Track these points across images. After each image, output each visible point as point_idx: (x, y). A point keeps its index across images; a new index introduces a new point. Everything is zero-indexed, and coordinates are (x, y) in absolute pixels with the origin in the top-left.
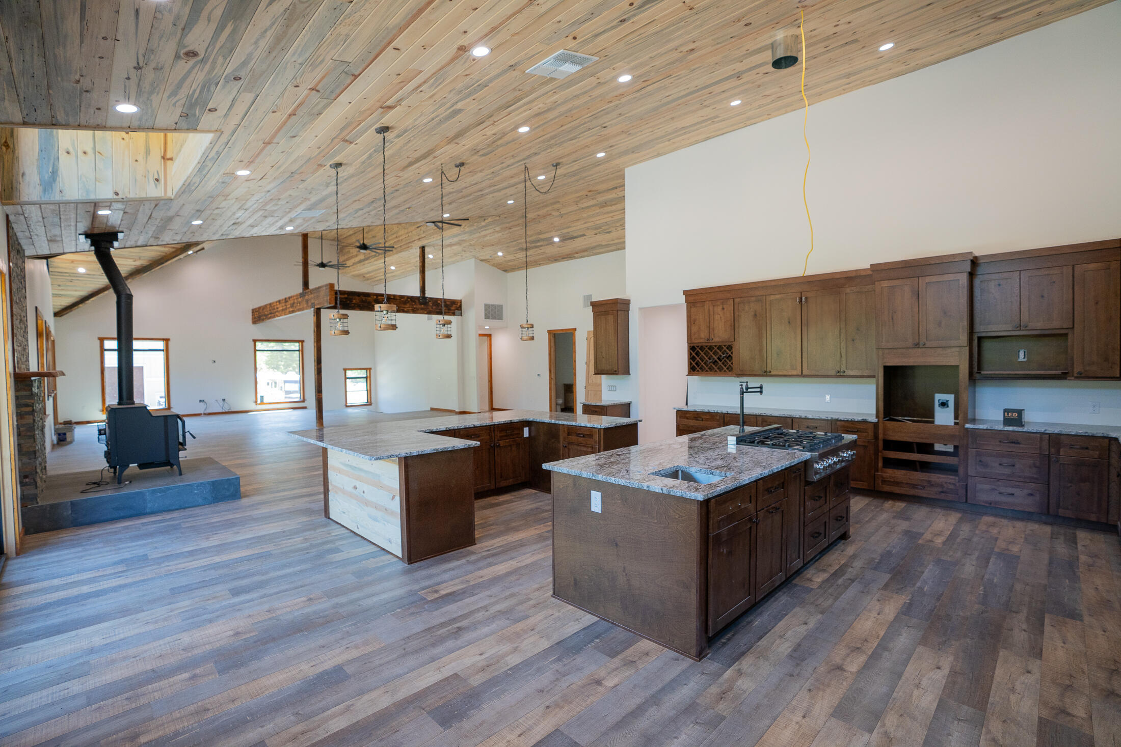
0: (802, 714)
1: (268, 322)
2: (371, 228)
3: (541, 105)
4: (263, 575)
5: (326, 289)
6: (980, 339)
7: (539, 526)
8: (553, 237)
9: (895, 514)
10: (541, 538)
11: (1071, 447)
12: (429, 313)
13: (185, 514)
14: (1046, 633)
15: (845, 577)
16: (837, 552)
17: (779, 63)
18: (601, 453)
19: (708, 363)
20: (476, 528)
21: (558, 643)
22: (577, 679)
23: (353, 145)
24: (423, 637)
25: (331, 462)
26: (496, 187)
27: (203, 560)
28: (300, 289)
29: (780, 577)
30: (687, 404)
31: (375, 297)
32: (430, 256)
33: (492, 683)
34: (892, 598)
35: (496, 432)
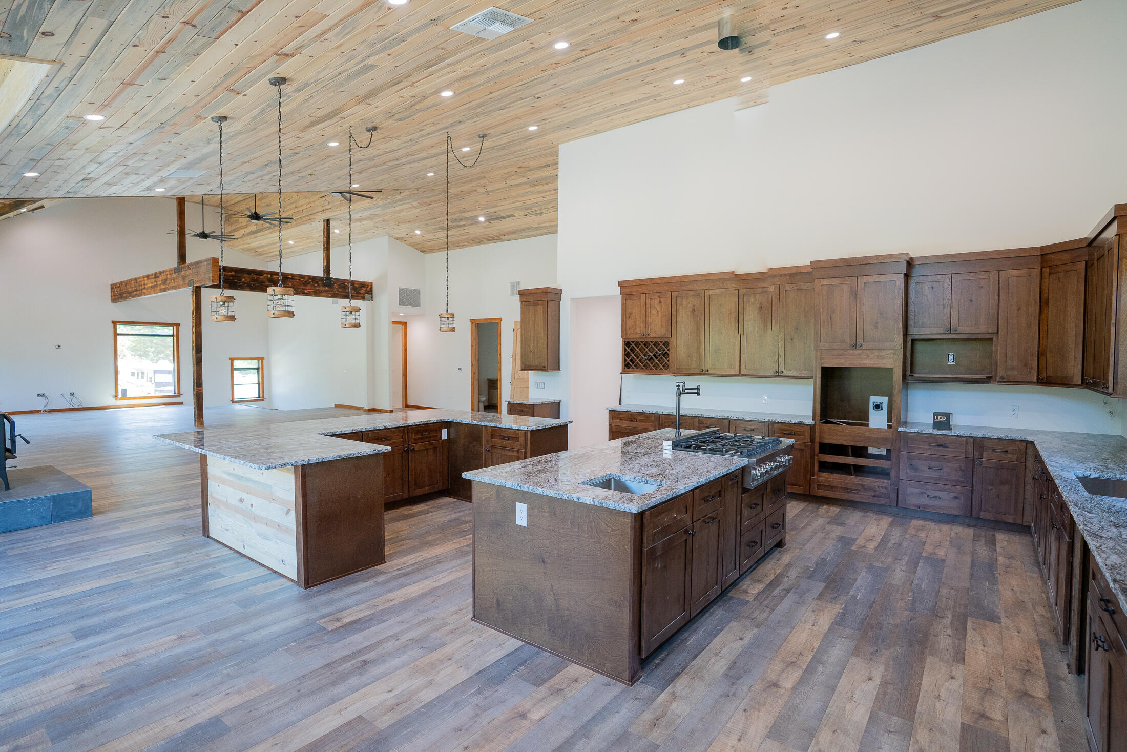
0: (737, 737)
1: (132, 301)
2: (265, 195)
3: (467, 68)
4: (120, 610)
5: (208, 264)
6: (913, 341)
7: (458, 540)
8: (477, 216)
9: (829, 519)
10: (460, 553)
11: (993, 450)
12: (334, 296)
13: (13, 538)
14: (969, 637)
15: (781, 588)
16: (773, 561)
17: (727, 43)
18: (527, 460)
19: (644, 360)
20: (386, 543)
21: (477, 674)
22: (499, 713)
23: (240, 96)
24: (320, 675)
25: (211, 470)
26: (414, 157)
27: (37, 596)
28: (174, 262)
29: (716, 590)
30: (620, 404)
31: (269, 276)
32: (335, 231)
33: (403, 724)
34: (826, 608)
35: (410, 435)
